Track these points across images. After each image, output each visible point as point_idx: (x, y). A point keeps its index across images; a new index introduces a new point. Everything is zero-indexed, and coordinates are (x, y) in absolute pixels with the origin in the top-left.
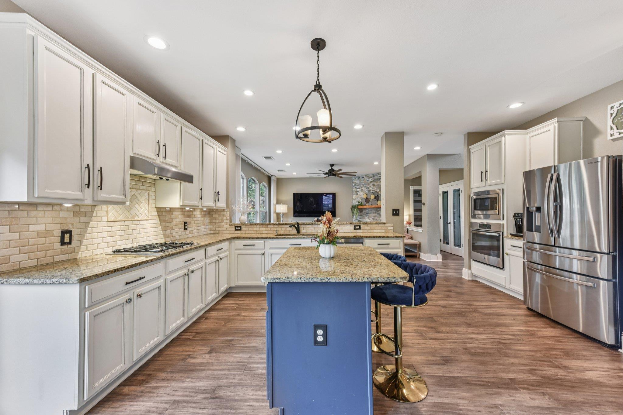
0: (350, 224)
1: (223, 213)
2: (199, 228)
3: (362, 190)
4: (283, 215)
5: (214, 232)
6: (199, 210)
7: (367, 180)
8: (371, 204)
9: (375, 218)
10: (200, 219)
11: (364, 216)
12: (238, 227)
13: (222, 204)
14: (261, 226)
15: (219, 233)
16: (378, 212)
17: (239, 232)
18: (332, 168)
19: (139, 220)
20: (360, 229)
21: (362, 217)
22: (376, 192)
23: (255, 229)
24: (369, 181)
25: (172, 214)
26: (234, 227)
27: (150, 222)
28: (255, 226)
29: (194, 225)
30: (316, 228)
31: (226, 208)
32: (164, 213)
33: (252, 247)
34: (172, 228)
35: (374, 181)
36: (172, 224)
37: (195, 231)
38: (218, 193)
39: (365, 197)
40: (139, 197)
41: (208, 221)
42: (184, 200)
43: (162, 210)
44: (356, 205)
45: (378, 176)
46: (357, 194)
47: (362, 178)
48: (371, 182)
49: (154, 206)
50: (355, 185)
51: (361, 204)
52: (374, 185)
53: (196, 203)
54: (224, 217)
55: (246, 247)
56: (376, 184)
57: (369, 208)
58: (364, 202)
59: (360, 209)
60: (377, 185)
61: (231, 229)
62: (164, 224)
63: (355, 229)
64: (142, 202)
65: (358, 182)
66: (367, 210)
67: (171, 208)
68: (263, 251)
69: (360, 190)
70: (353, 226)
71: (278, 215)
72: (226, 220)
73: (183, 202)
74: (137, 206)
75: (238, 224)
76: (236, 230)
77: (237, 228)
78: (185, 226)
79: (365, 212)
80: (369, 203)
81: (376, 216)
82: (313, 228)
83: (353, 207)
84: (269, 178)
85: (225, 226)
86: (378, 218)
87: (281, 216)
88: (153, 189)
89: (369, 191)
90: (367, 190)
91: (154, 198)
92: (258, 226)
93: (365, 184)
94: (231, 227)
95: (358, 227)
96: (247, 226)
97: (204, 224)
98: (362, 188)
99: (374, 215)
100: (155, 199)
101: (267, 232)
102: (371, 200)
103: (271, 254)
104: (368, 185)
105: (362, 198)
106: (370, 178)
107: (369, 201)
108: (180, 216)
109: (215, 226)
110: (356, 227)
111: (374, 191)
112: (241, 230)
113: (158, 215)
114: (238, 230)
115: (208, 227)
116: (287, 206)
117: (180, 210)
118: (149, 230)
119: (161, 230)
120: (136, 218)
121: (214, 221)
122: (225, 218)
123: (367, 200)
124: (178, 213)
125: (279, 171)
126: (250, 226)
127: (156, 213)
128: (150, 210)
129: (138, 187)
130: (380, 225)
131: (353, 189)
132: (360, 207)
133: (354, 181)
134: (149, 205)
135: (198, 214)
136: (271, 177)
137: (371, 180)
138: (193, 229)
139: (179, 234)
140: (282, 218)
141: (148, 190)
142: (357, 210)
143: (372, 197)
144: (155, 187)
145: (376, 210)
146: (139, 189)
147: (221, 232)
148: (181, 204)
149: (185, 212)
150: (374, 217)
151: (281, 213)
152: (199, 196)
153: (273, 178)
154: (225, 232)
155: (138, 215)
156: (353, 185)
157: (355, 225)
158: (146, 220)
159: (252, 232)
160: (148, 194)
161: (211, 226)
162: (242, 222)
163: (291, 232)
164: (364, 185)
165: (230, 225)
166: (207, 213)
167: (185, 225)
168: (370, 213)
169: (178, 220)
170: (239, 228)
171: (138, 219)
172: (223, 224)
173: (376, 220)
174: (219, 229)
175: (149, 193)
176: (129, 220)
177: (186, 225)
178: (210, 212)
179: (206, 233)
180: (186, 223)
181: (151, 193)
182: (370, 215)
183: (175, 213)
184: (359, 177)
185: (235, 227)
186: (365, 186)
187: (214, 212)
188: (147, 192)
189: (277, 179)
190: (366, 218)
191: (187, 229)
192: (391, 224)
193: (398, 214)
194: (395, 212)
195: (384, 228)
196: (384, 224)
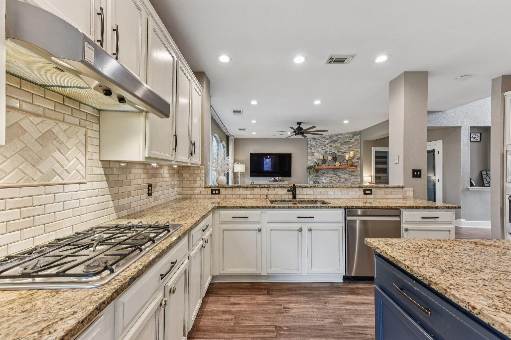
0: (360, 187)
1: (196, 172)
2: (166, 192)
3: (318, 151)
4: (241, 175)
5: (184, 196)
6: (166, 168)
7: (324, 142)
8: (328, 165)
9: (332, 179)
10: (168, 179)
11: (320, 177)
12: (215, 190)
13: (196, 160)
14: (245, 189)
15: (190, 198)
16: (336, 173)
17: (217, 196)
18: (299, 127)
19: (64, 184)
20: (371, 194)
21: (317, 177)
22: (334, 153)
23: (238, 193)
24: (326, 143)
25: (130, 173)
26: (210, 190)
27: (88, 186)
28: (238, 189)
29: (161, 188)
30: (315, 193)
31: (200, 166)
32: (116, 172)
33: (244, 219)
34: (129, 195)
35: (331, 142)
36: (130, 188)
37: (161, 197)
38: (194, 144)
39: (321, 158)
40: (62, 136)
41: (176, 182)
42: (151, 149)
43: (112, 165)
44: (312, 166)
45: (336, 137)
46: (313, 155)
47: (318, 139)
48: (328, 144)
49: (96, 157)
50: (311, 146)
51: (318, 165)
52: (331, 146)
53: (168, 155)
54: (197, 176)
55: (236, 220)
56: (333, 145)
57: (325, 169)
58: (320, 163)
59: (316, 169)
60: (335, 146)
61: (206, 193)
62: (115, 190)
63: (365, 194)
64: (70, 148)
65: (313, 143)
66: (323, 171)
67: (127, 163)
68: (258, 226)
69: (316, 151)
70: (362, 190)
71: (235, 174)
72: (200, 181)
73: (150, 152)
74: (57, 154)
75: (215, 187)
76: (212, 193)
77: (214, 192)
78: (149, 190)
79: (321, 173)
80: (326, 164)
81: (333, 177)
82: (312, 193)
83: (310, 168)
84: (227, 138)
85: (199, 189)
86: (335, 179)
87: (239, 175)
88: (96, 127)
89: (326, 152)
90: (323, 151)
91: (96, 142)
92: (241, 189)
93: (321, 145)
94: (206, 189)
95: (369, 192)
96: (228, 189)
97: (172, 186)
98: (318, 150)
99: (332, 175)
100: (99, 146)
101: (252, 196)
102: (328, 161)
103: (271, 230)
104: (325, 146)
105: (318, 159)
106: (327, 139)
107: (326, 162)
108: (142, 176)
109: (185, 189)
110: (367, 192)
111: (331, 152)
112: (219, 193)
113: (105, 175)
114: (215, 194)
115: (176, 189)
116: (245, 165)
117: (142, 166)
118: (85, 202)
119: (111, 199)
120: (56, 180)
121: (185, 182)
122: (198, 178)
123: (324, 161)
124: (138, 171)
125: (240, 129)
126: (231, 189)
127: (101, 171)
128: (87, 166)
129: (60, 117)
130: (397, 190)
131: (308, 150)
132: (317, 167)
133: (309, 142)
134: (87, 156)
135: (165, 172)
136: (229, 136)
137: (328, 141)
138: (159, 193)
139: (141, 202)
140: (239, 178)
141: (85, 127)
142: (314, 170)
143: (330, 158)
144: (99, 124)
145: (334, 171)
146: (63, 121)
147: (193, 196)
148: (147, 155)
149: (148, 169)
150: (331, 177)
151: (239, 173)
152: (173, 145)
153: (231, 139)
154: (199, 196)
155: (59, 173)
156: (309, 146)
157: (365, 189)
158: (80, 183)
159: (234, 196)
160: (85, 135)
161: (181, 189)
162: (220, 184)
163: (283, 196)
164: (319, 146)
165: (205, 187)
166: (176, 172)
167: (148, 188)
168: (326, 174)
169: (139, 182)
170: (217, 192)
171: (61, 181)
172: (195, 186)
173: (333, 180)
174: (191, 193)
175: (86, 132)
176: (36, 183)
177: (150, 188)
178: (179, 170)
179: (175, 197)
180: (150, 186)
181: (90, 133)
182: (327, 175)
183: (134, 171)
184: (315, 139)
185: (212, 190)
186: (321, 148)
187: (184, 171)
188: (83, 130)
189: (235, 139)
190: (323, 178)
191: (151, 194)
192: (410, 188)
193: (420, 176)
194: (415, 173)
195: (401, 193)
196: (403, 187)
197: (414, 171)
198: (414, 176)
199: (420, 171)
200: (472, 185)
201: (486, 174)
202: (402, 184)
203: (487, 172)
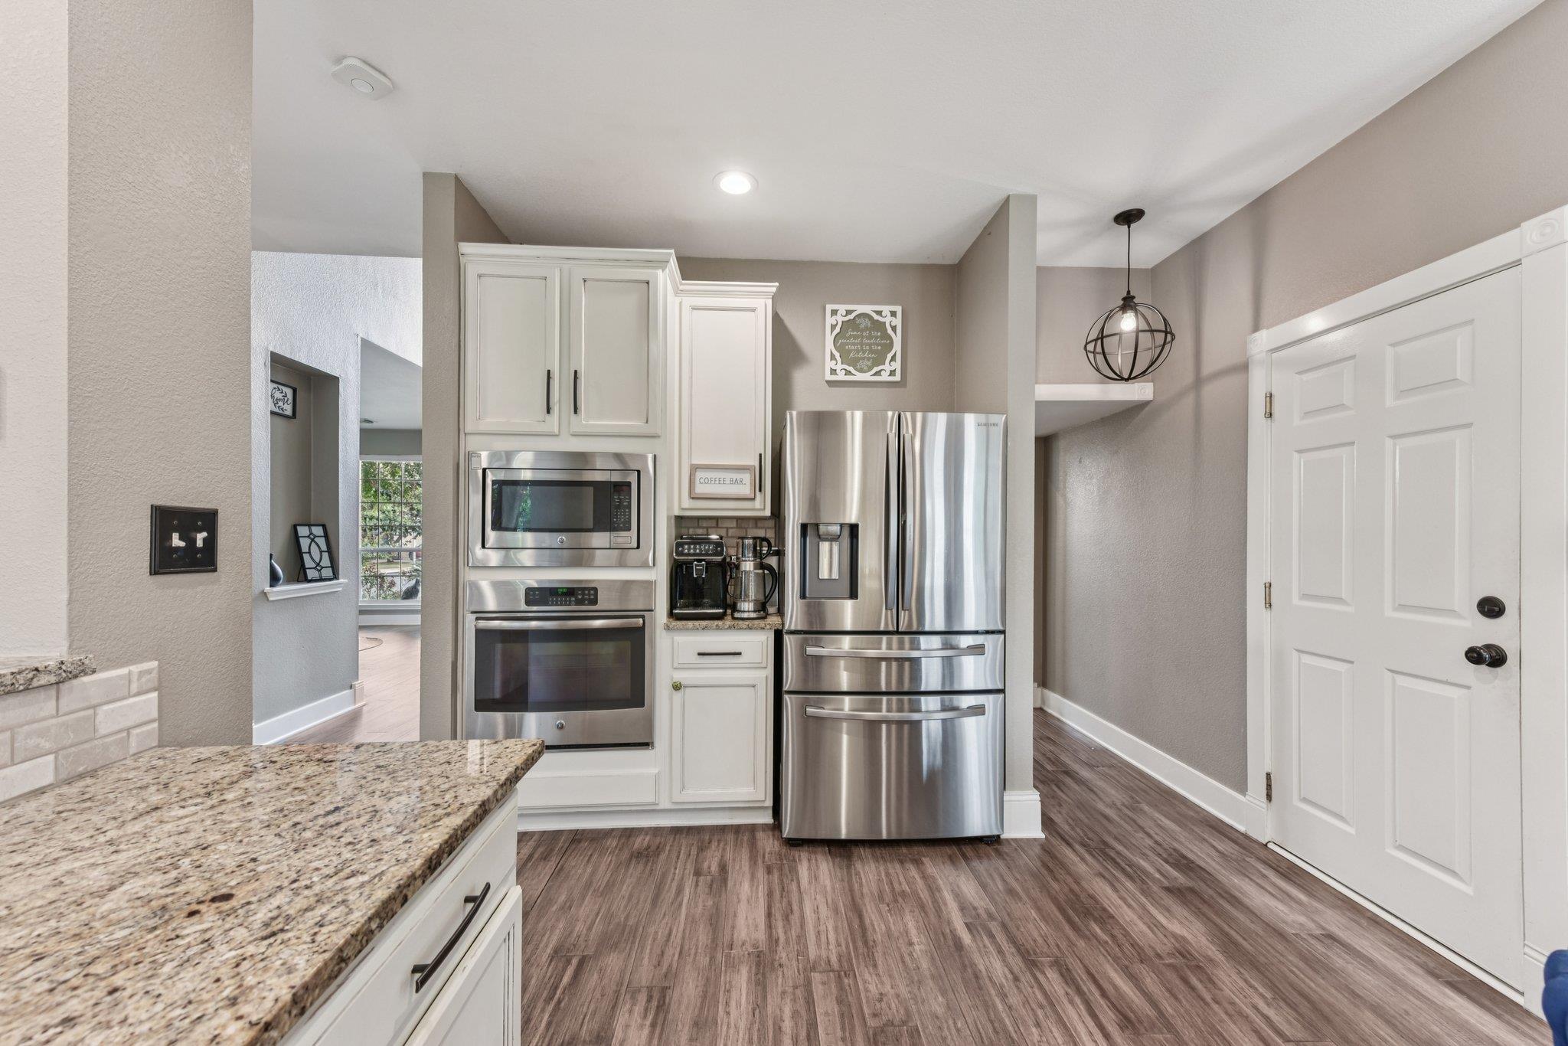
192: (135, 669)
193: (203, 560)
194: (177, 541)
195: (41, 734)
196: (66, 675)
197: (165, 519)
198: (164, 562)
199: (208, 519)
200: (274, 579)
201: (308, 537)
202: (53, 650)
203: (310, 530)
